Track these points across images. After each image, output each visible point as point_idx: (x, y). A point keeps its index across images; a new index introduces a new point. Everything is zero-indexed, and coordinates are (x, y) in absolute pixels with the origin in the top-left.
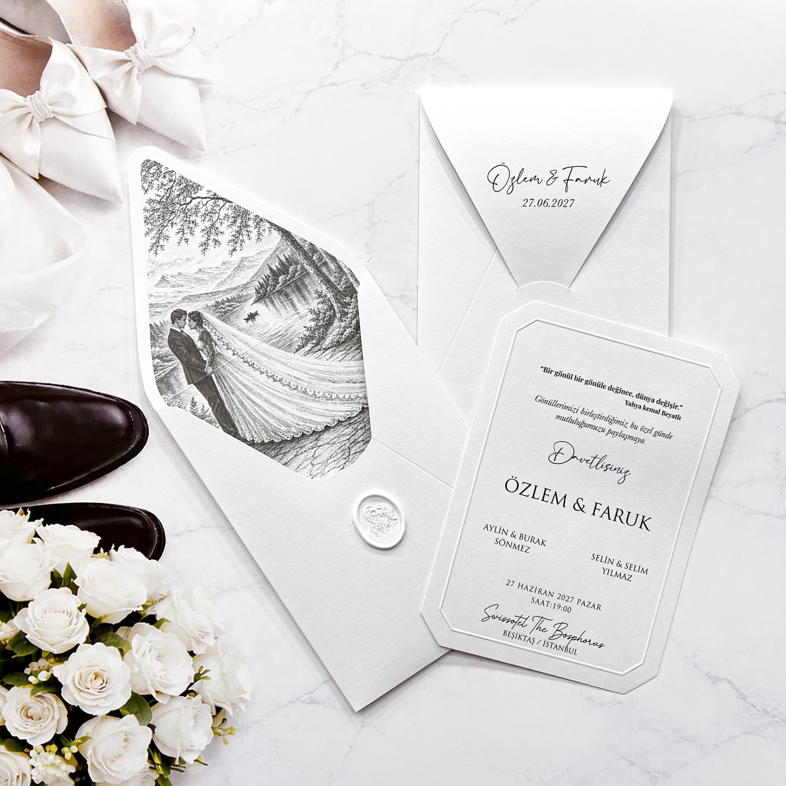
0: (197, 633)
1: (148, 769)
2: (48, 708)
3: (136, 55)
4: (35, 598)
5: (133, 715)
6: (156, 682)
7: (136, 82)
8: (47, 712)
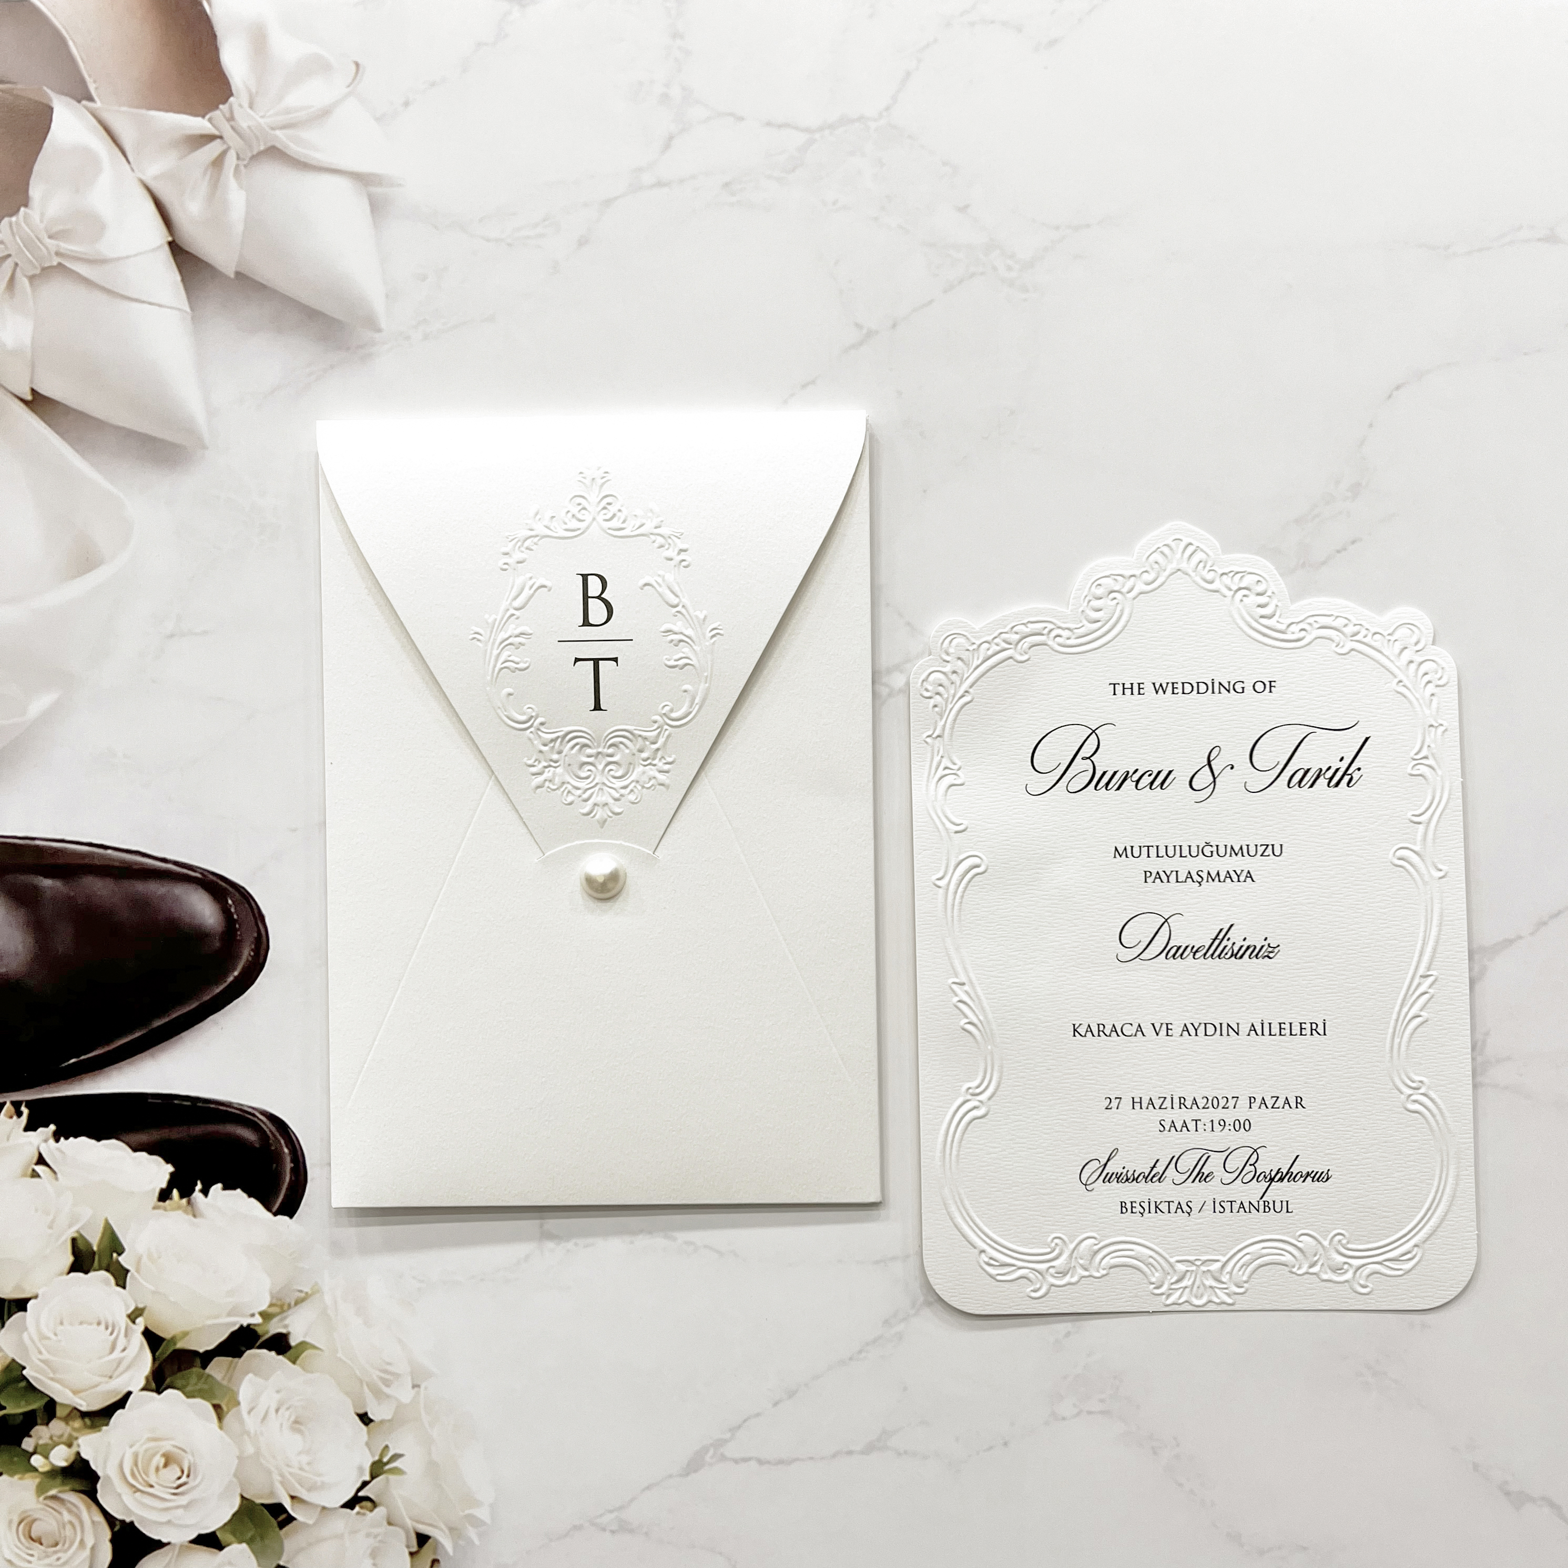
0: (375, 1374)
2: (71, 1523)
3: (232, 123)
4: (40, 1292)
5: (244, 1545)
6: (289, 1477)
7: (232, 183)
8: (68, 1531)
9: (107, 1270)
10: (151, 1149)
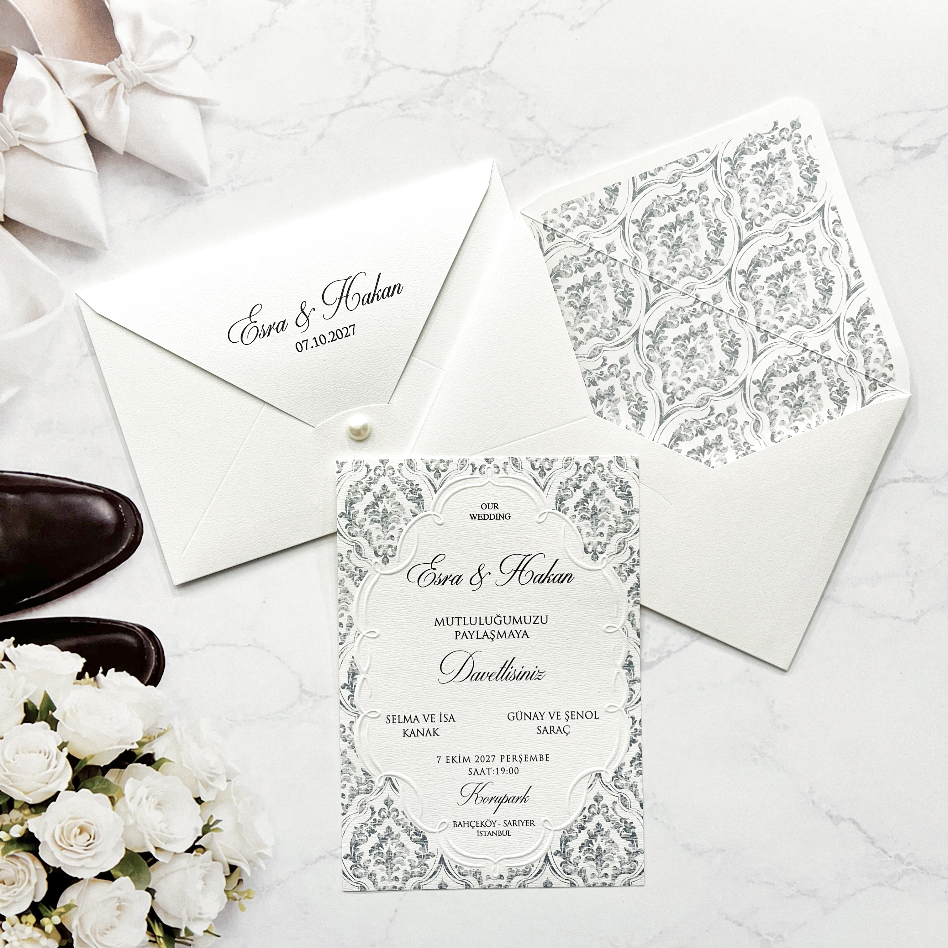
0: (205, 776)
1: (147, 943)
2: (22, 870)
3: (122, 69)
4: (5, 736)
5: (128, 878)
6: (155, 837)
7: (122, 101)
8: (21, 875)
9: (46, 721)
10: (73, 650)
